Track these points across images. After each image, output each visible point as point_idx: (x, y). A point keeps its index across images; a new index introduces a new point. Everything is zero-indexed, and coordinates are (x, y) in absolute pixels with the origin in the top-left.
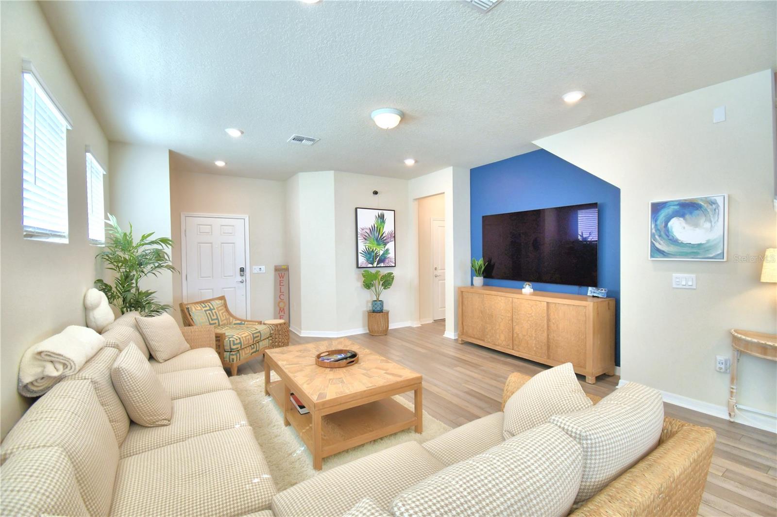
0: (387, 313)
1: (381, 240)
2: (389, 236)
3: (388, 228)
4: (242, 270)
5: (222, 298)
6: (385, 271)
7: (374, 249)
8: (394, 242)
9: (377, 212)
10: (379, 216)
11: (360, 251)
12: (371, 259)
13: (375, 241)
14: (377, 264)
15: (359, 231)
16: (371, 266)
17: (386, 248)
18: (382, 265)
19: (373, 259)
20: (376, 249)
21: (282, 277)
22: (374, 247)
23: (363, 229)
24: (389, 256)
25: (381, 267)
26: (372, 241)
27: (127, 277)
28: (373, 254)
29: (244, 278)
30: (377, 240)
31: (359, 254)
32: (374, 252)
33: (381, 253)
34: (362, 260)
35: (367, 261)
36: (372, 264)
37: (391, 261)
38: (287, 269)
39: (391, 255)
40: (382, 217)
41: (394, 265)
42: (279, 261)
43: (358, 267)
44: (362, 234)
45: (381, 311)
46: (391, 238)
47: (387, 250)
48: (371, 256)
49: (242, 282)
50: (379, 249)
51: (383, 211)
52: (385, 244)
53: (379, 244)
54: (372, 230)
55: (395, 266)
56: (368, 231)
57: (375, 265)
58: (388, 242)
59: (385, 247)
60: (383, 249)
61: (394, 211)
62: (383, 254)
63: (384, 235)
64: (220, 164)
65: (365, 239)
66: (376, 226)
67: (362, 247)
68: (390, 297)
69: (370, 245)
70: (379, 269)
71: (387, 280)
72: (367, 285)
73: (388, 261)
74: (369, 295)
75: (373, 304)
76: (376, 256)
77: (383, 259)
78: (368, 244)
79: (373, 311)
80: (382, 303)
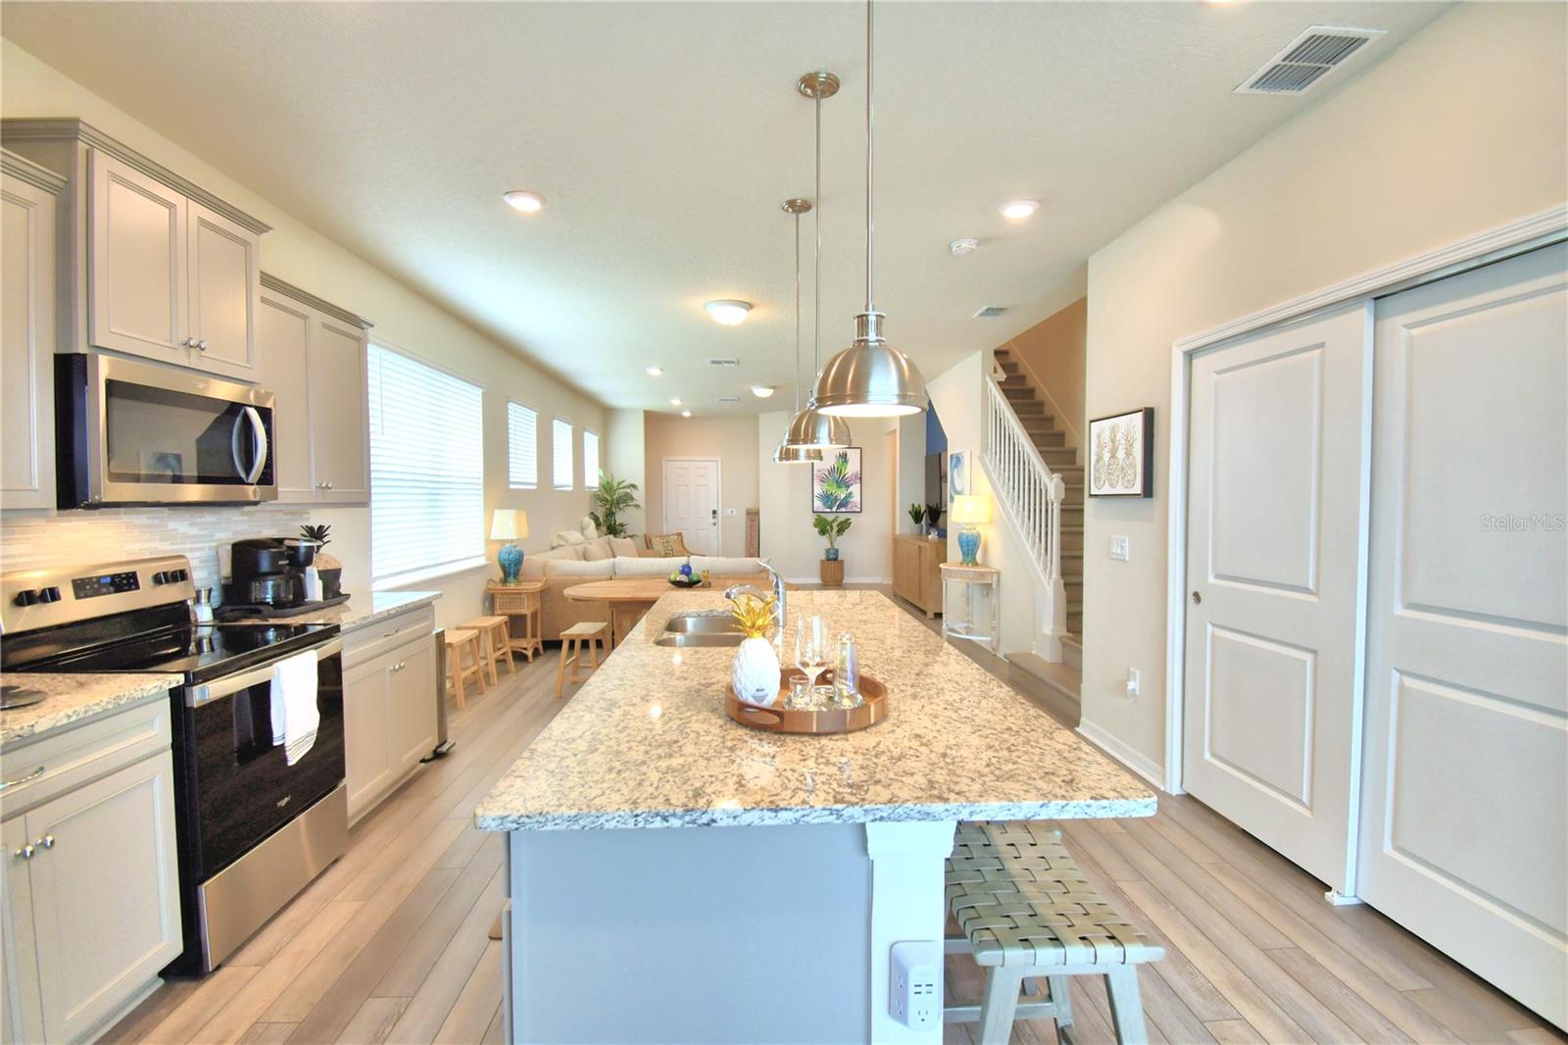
0: (842, 561)
1: (843, 483)
2: (853, 478)
3: (852, 468)
4: (714, 512)
5: (680, 534)
6: (842, 517)
7: (833, 492)
8: (859, 485)
9: (837, 452)
10: (840, 455)
11: (815, 494)
12: (829, 503)
13: (835, 484)
14: (837, 509)
15: (815, 473)
16: (828, 510)
17: (849, 491)
18: (843, 510)
19: (832, 503)
20: (835, 492)
21: (752, 521)
22: (834, 490)
23: (820, 471)
24: (852, 500)
25: (841, 512)
26: (831, 483)
27: (612, 513)
28: (831, 498)
29: (716, 521)
30: (837, 482)
31: (815, 498)
32: (833, 495)
33: (843, 496)
34: (818, 504)
35: (825, 504)
36: (831, 508)
37: (855, 506)
38: (758, 513)
39: (856, 498)
40: (844, 458)
41: (859, 510)
42: (751, 506)
43: (814, 512)
44: (818, 477)
45: (836, 559)
46: (855, 480)
47: (850, 493)
48: (828, 499)
49: (715, 524)
50: (839, 492)
51: (845, 450)
52: (848, 487)
53: (839, 487)
54: (831, 471)
55: (861, 512)
56: (827, 473)
57: (834, 509)
58: (852, 485)
59: (847, 490)
60: (845, 492)
61: (861, 448)
62: (845, 498)
63: (846, 477)
64: (687, 414)
65: (823, 482)
66: (836, 466)
67: (818, 490)
68: (845, 544)
69: (830, 488)
70: (836, 514)
71: (843, 527)
72: (823, 532)
73: (850, 505)
74: (824, 542)
75: (828, 551)
76: (836, 499)
77: (844, 503)
78: (826, 487)
79: (829, 560)
80: (837, 551)
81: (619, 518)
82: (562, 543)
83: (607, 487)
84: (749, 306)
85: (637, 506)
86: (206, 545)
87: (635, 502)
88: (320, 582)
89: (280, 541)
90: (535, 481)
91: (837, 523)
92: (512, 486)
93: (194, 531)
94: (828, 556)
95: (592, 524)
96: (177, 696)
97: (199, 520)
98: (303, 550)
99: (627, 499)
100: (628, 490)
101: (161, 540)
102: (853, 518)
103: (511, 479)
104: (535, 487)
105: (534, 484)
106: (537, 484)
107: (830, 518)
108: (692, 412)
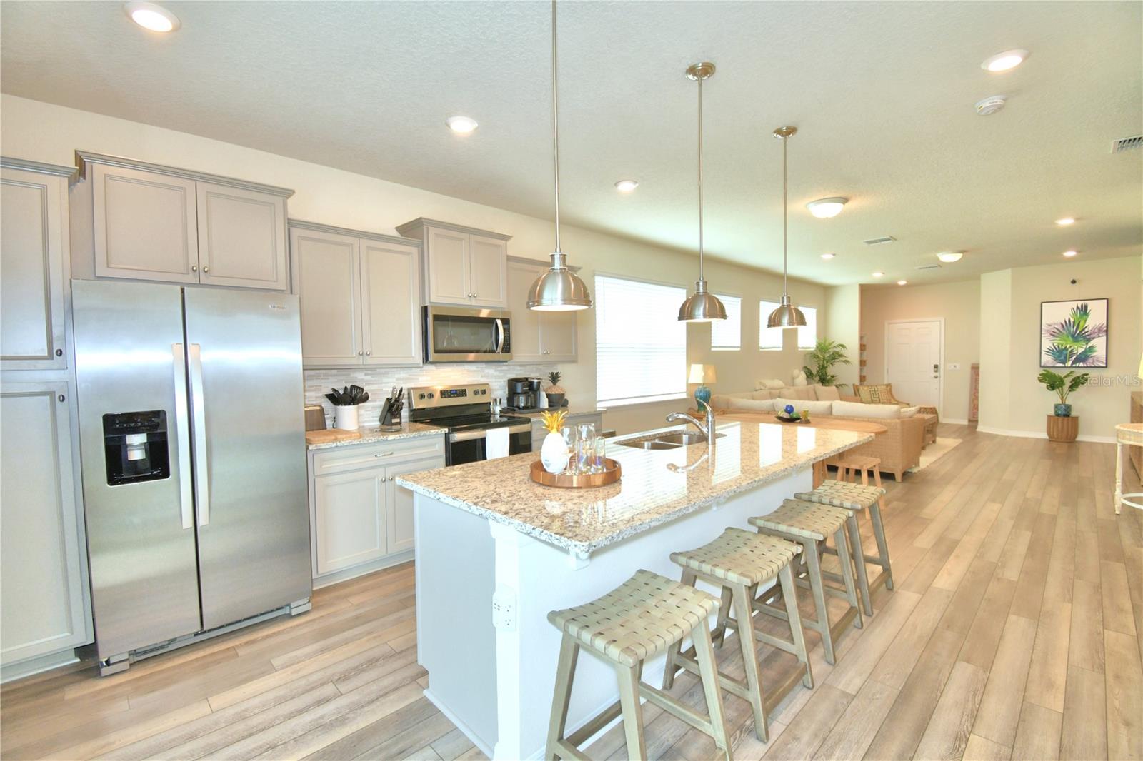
0: (1076, 419)
1: (1082, 336)
2: (1096, 331)
3: (1095, 321)
4: (936, 367)
5: (888, 385)
6: (1079, 373)
7: (1068, 346)
8: (1105, 338)
9: (1074, 305)
10: (1078, 308)
11: (1043, 349)
12: (1062, 358)
13: (1070, 337)
14: (1072, 364)
15: (1043, 327)
16: (1061, 365)
17: (1090, 345)
18: (1081, 364)
19: (1065, 358)
20: (1071, 347)
22: (1069, 344)
23: (1049, 325)
24: (1094, 354)
25: (1078, 367)
26: (1065, 337)
27: (824, 367)
28: (1065, 352)
29: (937, 374)
30: (1073, 336)
31: (1043, 352)
32: (1067, 350)
33: (1080, 350)
34: (1047, 359)
35: (1056, 359)
36: (1064, 363)
37: (1097, 361)
39: (1099, 353)
40: (1084, 311)
41: (1104, 365)
42: (974, 361)
43: (1041, 366)
44: (1048, 331)
45: (1067, 415)
46: (1099, 333)
48: (1060, 354)
49: (936, 377)
50: (1076, 347)
51: (1086, 302)
52: (1089, 340)
53: (1076, 340)
54: (1066, 325)
55: (1106, 367)
56: (1059, 327)
57: (1069, 364)
58: (1094, 338)
59: (1087, 344)
60: (1084, 347)
61: (1107, 299)
62: (1084, 352)
63: (1086, 330)
64: (902, 283)
65: (1054, 336)
66: (1072, 320)
67: (1047, 343)
68: (1079, 401)
69: (1060, 342)
70: (1073, 369)
71: (1076, 383)
72: (1052, 387)
73: (1091, 360)
74: (1054, 398)
75: (1056, 406)
76: (1071, 354)
77: (1083, 358)
78: (1057, 341)
79: (1058, 415)
80: (1068, 408)
81: (831, 371)
82: (762, 388)
83: (822, 348)
84: (845, 200)
85: (846, 362)
86: (502, 380)
87: (844, 359)
88: (547, 400)
89: (527, 379)
90: (739, 345)
91: (1071, 378)
92: (713, 349)
93: (497, 373)
94: (1056, 412)
95: (803, 375)
96: (447, 436)
97: (499, 369)
98: (535, 384)
99: (836, 357)
100: (838, 349)
101: (482, 377)
102: (1093, 373)
103: (713, 345)
104: (739, 349)
105: (738, 347)
106: (741, 347)
107: (1062, 373)
108: (907, 281)
